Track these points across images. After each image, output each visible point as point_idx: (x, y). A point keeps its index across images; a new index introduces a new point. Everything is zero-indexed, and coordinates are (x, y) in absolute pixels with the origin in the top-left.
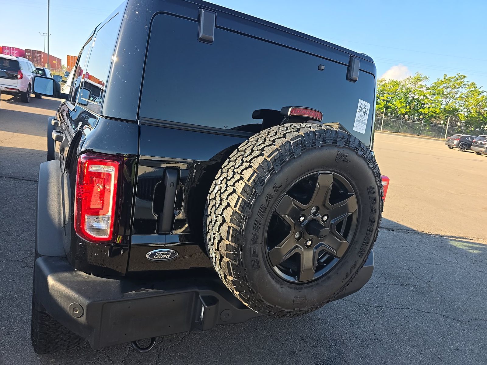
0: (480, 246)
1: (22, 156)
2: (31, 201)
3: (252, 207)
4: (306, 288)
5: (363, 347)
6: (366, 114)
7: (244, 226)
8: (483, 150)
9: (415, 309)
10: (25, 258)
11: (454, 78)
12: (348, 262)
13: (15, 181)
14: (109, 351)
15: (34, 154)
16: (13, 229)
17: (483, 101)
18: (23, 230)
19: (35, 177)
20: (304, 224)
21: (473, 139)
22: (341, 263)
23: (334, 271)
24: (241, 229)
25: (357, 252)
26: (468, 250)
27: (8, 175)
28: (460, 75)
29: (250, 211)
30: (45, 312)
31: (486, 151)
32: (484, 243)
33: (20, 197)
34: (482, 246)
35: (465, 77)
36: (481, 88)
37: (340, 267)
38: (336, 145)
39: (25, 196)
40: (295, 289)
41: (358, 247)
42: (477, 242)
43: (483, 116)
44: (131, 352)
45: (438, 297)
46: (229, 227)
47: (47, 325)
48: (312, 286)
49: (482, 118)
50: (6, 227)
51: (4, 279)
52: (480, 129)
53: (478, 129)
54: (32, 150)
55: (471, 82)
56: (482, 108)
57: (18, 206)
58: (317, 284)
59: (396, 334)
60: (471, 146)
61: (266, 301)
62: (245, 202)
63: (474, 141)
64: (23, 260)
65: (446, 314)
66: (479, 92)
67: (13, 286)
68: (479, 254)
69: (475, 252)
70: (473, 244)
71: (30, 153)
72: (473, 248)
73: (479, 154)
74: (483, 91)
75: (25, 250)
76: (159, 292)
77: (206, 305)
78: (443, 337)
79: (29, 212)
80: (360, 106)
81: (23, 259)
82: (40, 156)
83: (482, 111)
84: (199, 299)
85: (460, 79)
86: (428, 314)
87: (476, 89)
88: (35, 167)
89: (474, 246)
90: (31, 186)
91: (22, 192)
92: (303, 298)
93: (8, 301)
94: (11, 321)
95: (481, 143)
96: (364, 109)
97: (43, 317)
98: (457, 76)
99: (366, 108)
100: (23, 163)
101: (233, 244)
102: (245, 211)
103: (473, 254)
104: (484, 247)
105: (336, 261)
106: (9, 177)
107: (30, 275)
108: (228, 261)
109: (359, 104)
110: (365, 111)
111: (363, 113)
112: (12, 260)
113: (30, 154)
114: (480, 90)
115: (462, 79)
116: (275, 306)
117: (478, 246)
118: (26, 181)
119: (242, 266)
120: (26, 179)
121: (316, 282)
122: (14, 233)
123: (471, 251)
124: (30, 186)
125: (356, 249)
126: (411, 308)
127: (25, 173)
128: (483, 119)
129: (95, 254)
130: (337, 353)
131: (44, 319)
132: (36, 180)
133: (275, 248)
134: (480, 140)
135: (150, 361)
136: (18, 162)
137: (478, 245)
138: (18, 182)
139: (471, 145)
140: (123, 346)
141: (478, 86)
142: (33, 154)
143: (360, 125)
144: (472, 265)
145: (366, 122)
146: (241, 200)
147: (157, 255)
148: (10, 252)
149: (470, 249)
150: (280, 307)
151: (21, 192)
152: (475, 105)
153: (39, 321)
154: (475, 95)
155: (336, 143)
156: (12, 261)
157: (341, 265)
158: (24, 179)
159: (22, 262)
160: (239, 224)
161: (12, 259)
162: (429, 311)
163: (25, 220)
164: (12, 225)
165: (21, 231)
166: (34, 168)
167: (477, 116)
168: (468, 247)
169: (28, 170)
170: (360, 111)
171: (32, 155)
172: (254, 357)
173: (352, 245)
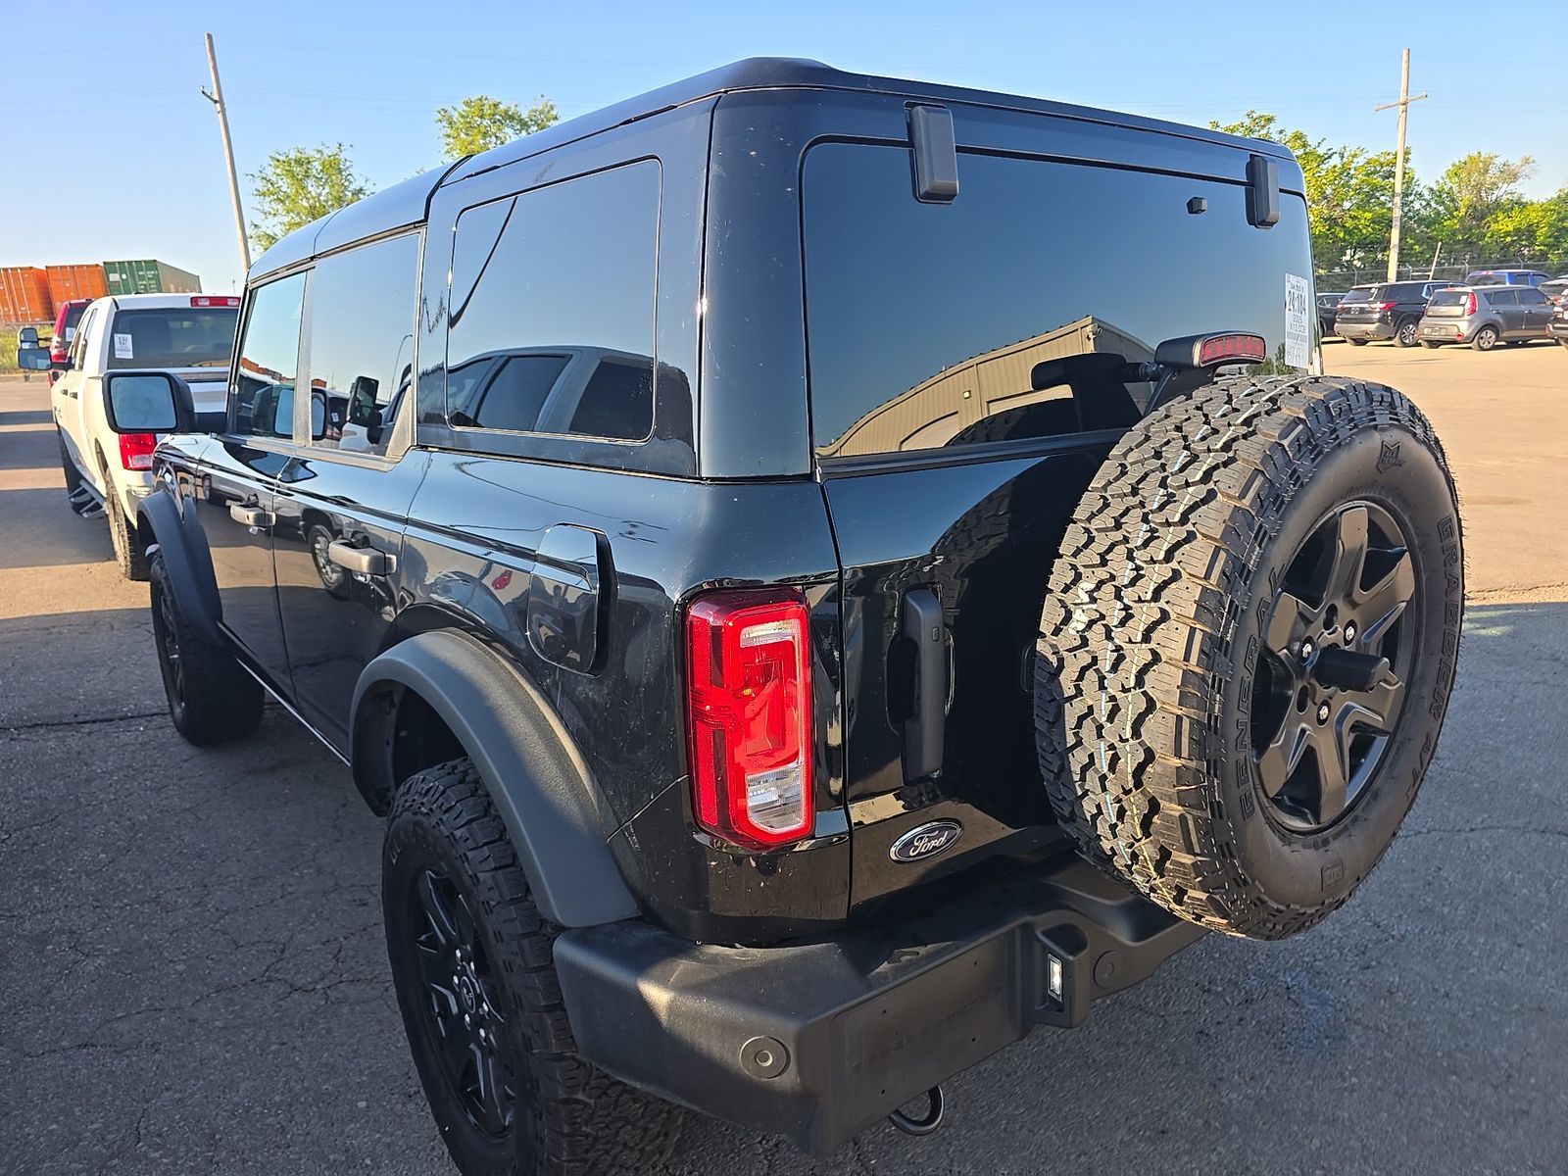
0: (1499, 613)
1: (20, 645)
2: (160, 786)
3: (1231, 647)
4: (1336, 836)
5: (1368, 967)
6: (1304, 312)
7: (1217, 706)
8: (1371, 327)
9: (1435, 830)
10: (269, 967)
11: (1241, 129)
12: (1409, 740)
13: (60, 734)
14: (709, 1170)
15: (56, 630)
16: (168, 886)
17: (1336, 182)
18: (202, 881)
19: (114, 707)
20: (1312, 662)
21: (1335, 301)
22: (1395, 746)
23: (1383, 772)
24: (1210, 716)
25: (1427, 706)
26: (1476, 632)
27: (22, 720)
28: (1255, 116)
29: (1228, 659)
30: (575, 1096)
31: (1378, 330)
32: (1502, 602)
33: (117, 782)
34: (1504, 612)
35: (1270, 120)
36: (1322, 146)
37: (1394, 758)
38: (1377, 425)
39: (126, 772)
40: (1316, 846)
41: (1426, 692)
42: (1484, 603)
43: (1343, 226)
44: (773, 1155)
45: (1473, 781)
46: (1179, 719)
47: (587, 1135)
48: (1346, 828)
49: (1341, 235)
50: (140, 887)
51: (250, 1048)
52: (1342, 266)
53: (1337, 270)
54: (39, 619)
55: (1289, 133)
56: (1335, 203)
57: (128, 811)
58: (1355, 820)
59: (1429, 910)
60: (1336, 325)
61: (1270, 898)
62: (1211, 637)
63: (1339, 306)
64: (267, 974)
65: (1520, 822)
66: (1319, 156)
67: (294, 1059)
68: (1511, 636)
69: (1494, 631)
70: (1478, 611)
71: (38, 629)
72: (1485, 623)
73: (1360, 342)
74: (1330, 152)
75: (253, 944)
76: (945, 948)
77: (1071, 954)
78: (1548, 885)
79: (179, 822)
80: (1290, 292)
81: (267, 970)
82: (81, 633)
83: (1337, 213)
84: (1037, 944)
85: (1258, 129)
86: (1476, 835)
87: (1307, 150)
88: (89, 672)
89: (1483, 614)
90: (122, 737)
91: (110, 763)
92: (1338, 865)
93: (315, 1109)
94: (367, 1165)
95: (1361, 308)
96: (1298, 297)
97: (576, 1114)
98: (1247, 122)
99: (1301, 295)
100: (39, 668)
101: (1193, 764)
102: (1215, 664)
103: (1493, 638)
104: (1510, 611)
105: (1381, 743)
106: (29, 724)
107: (321, 1013)
108: (1182, 814)
109: (1288, 287)
110: (1301, 303)
111: (1297, 311)
112: (234, 983)
113: (43, 632)
114: (1321, 151)
115: (1264, 126)
116: (1288, 906)
117: (1493, 614)
118: (96, 726)
119: (1221, 817)
120: (88, 718)
121: (1351, 816)
122: (180, 900)
123: (1483, 632)
124: (118, 737)
125: (1423, 698)
126: (1425, 831)
127: (70, 698)
128: (1347, 237)
129: (762, 884)
130: (1316, 1004)
131: (579, 1120)
132: (122, 714)
133: (1271, 746)
134: (1357, 300)
135: (842, 1165)
136: (22, 668)
137: (1493, 610)
138: (69, 734)
139: (1335, 321)
140: (741, 1145)
141: (1312, 142)
142: (52, 630)
143: (1298, 346)
144: (1508, 669)
146: (1198, 636)
147: (916, 844)
148: (209, 962)
149: (1478, 626)
150: (1298, 907)
151: (106, 763)
152: (1316, 198)
153: (566, 1129)
154: (1308, 167)
155: (1375, 420)
156: (234, 986)
157: (1396, 753)
158: (80, 719)
159: (270, 980)
160: (1203, 704)
161: (230, 980)
162: (1473, 827)
163: (185, 851)
164: (157, 876)
165: (200, 889)
166: (90, 677)
167: (1328, 230)
168: (1471, 623)
169: (74, 687)
170: (1290, 307)
171: (50, 634)
172: (1110, 1074)
173: (1414, 691)
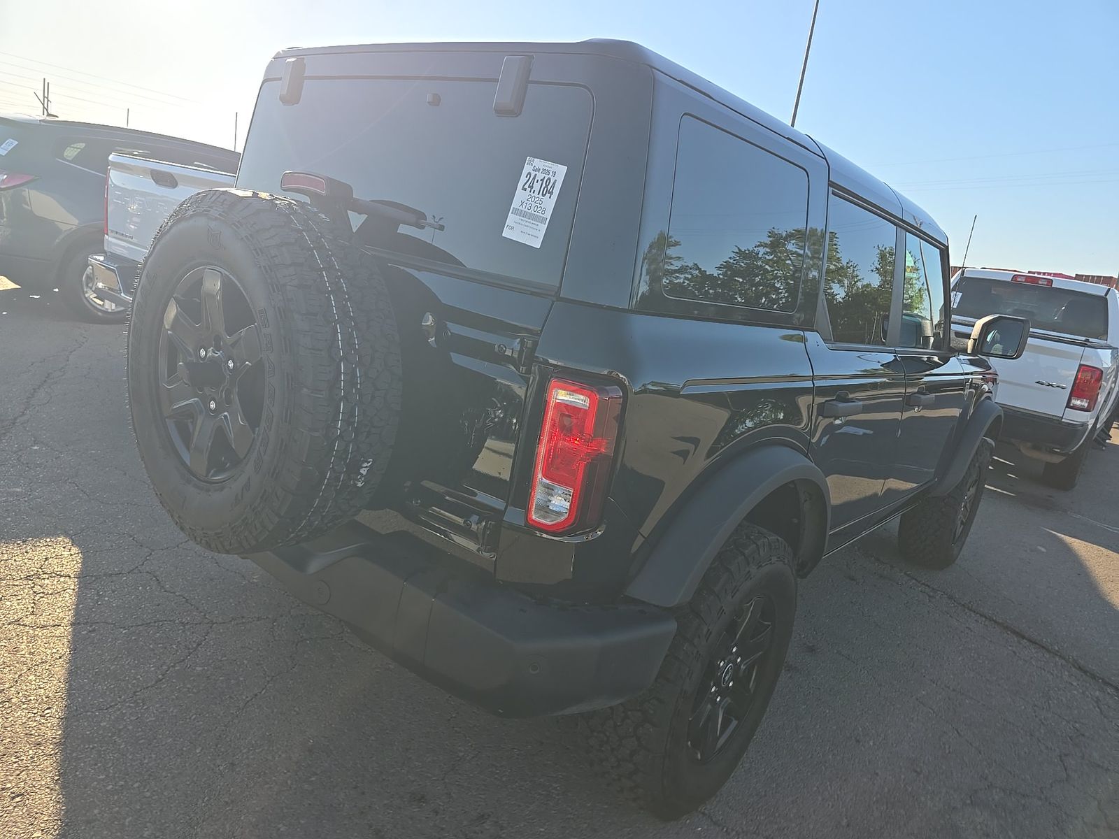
6: (548, 195)
80: (529, 173)
96: (542, 180)
99: (549, 179)
109: (527, 168)
110: (547, 186)
111: (537, 192)
143: (527, 224)
145: (548, 215)
170: (526, 187)
